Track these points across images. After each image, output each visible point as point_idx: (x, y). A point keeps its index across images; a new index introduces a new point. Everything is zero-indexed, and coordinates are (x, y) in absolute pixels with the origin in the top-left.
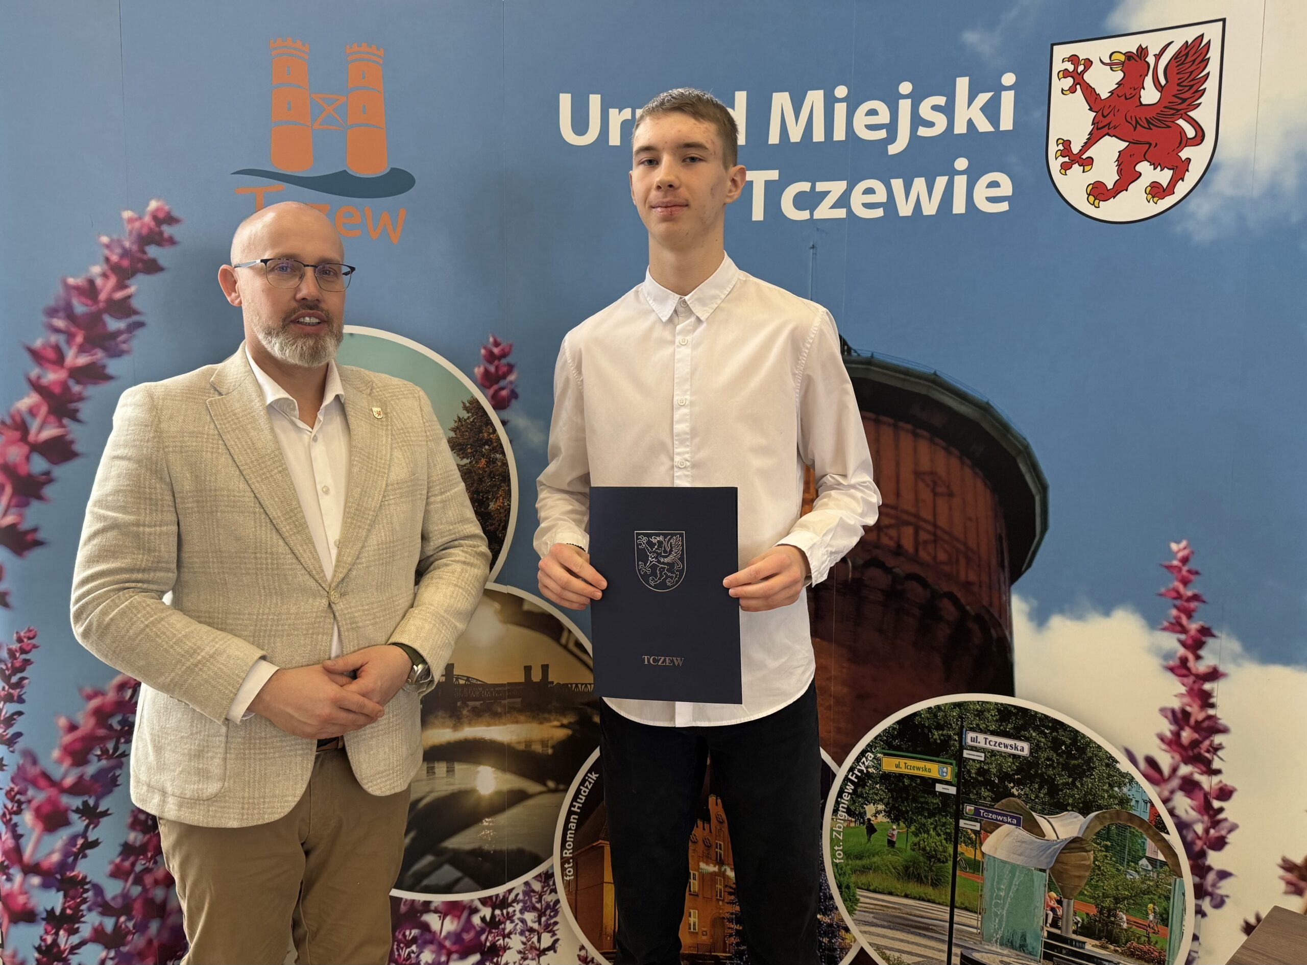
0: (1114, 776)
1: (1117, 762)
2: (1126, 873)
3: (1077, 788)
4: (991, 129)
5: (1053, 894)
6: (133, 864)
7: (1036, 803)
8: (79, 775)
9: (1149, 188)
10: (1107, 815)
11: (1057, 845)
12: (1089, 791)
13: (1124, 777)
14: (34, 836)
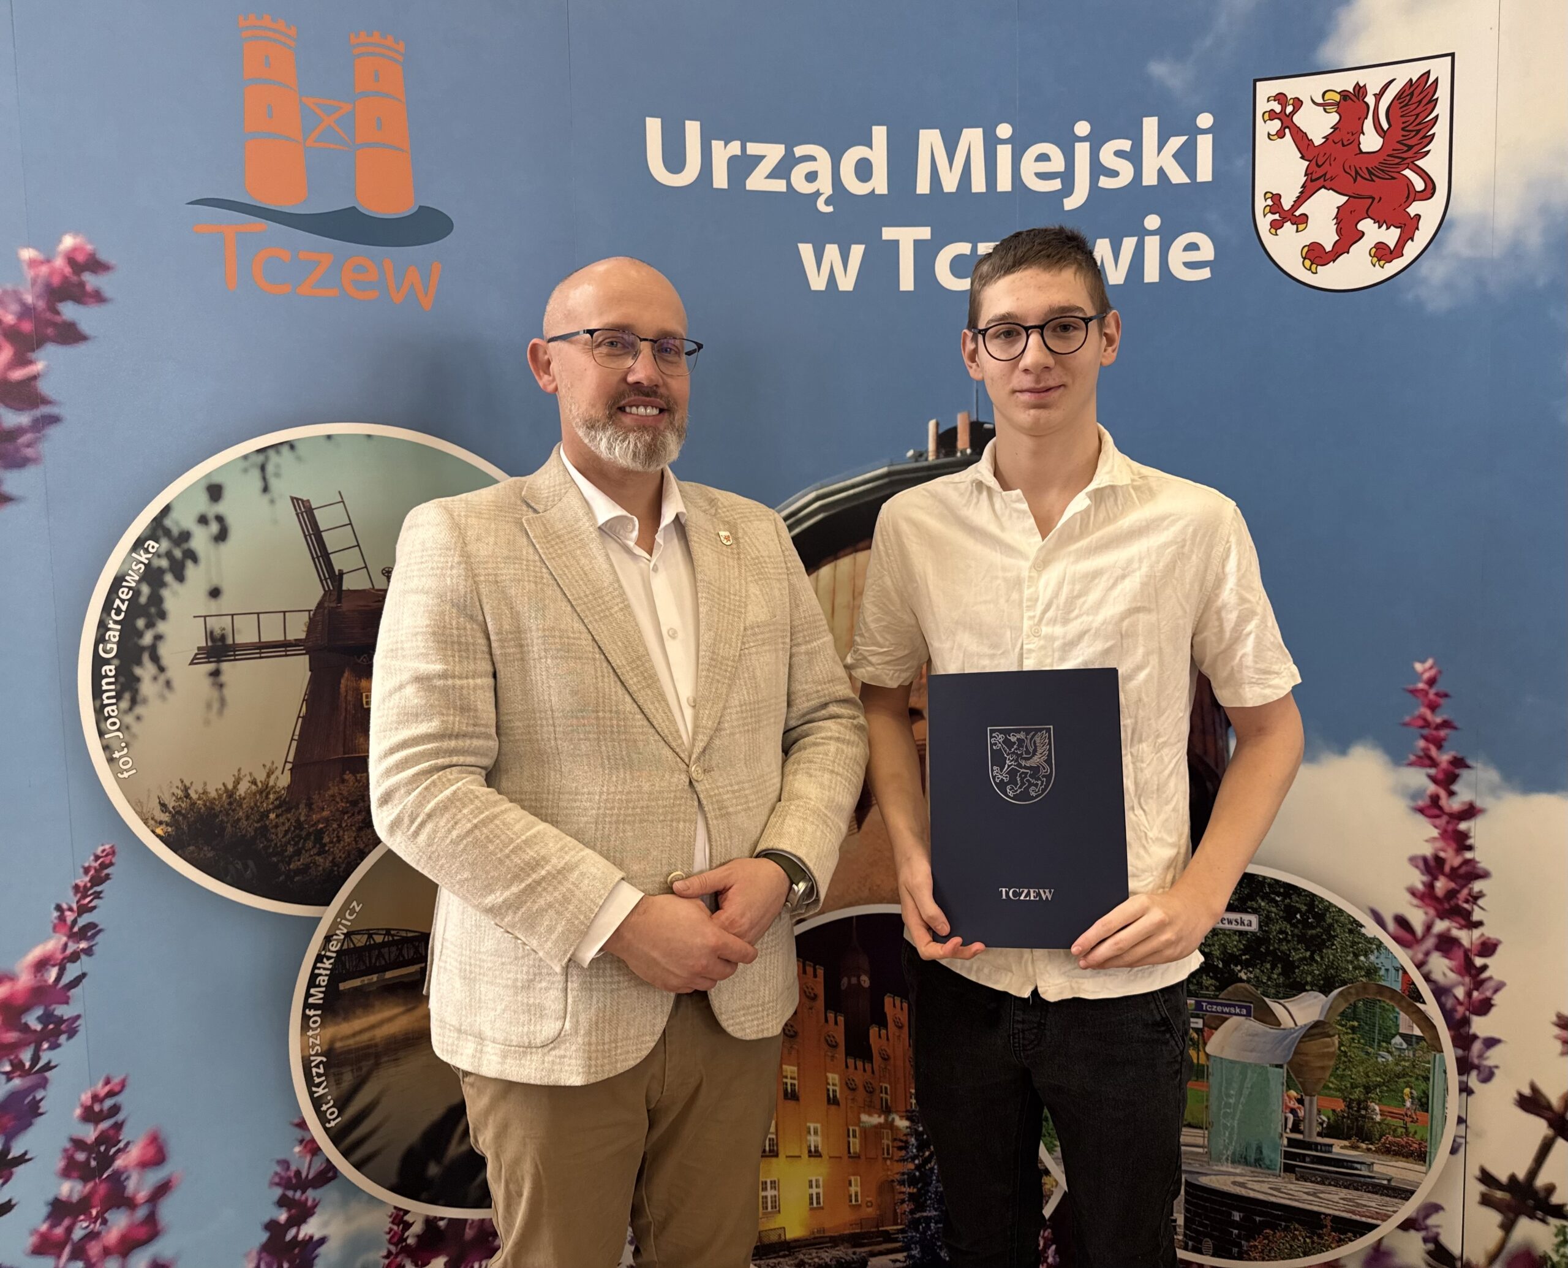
0: (1359, 943)
1: (1362, 926)
3: (1316, 962)
4: (1187, 180)
5: (1293, 1093)
7: (1268, 986)
9: (1374, 250)
10: (1353, 991)
11: (1295, 1035)
12: (1331, 966)
13: (1371, 944)
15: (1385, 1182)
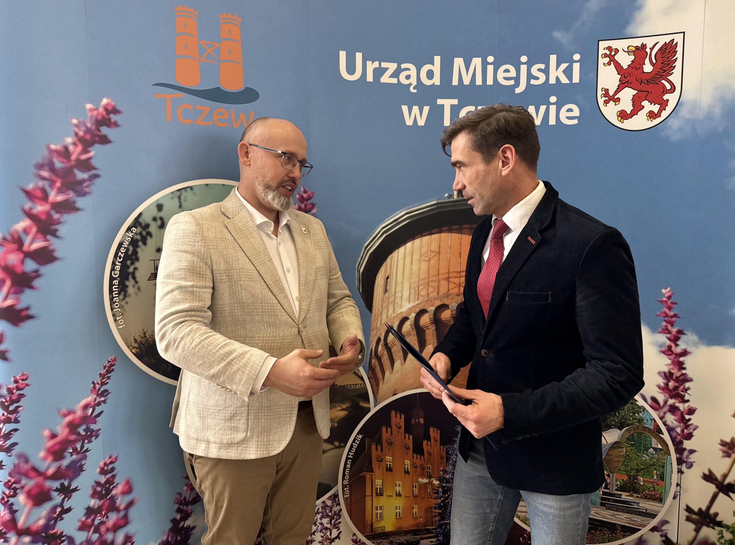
0: (635, 408)
1: (637, 401)
2: (642, 456)
3: (617, 416)
4: (568, 82)
6: (93, 520)
8: (58, 466)
9: (648, 114)
10: (632, 429)
11: (607, 447)
12: (623, 418)
13: (641, 409)
14: (26, 510)
15: (644, 511)
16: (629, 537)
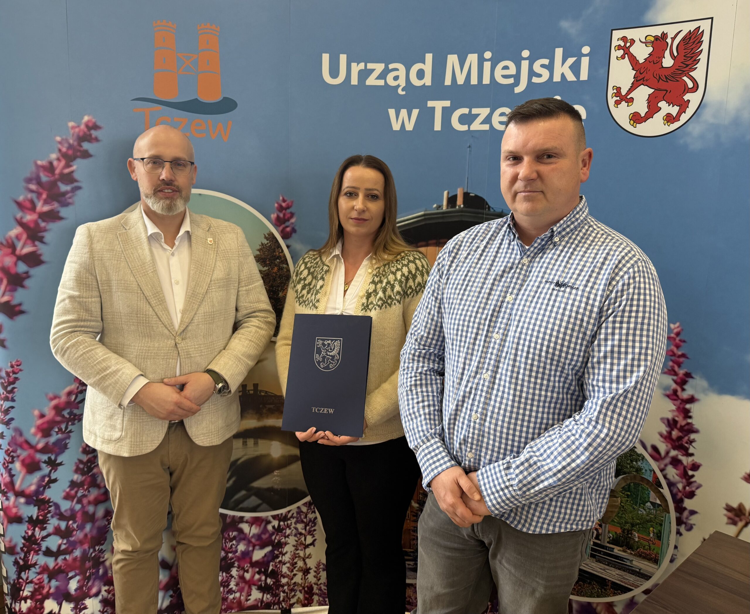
0: (634, 456)
6: (76, 492)
8: (46, 442)
9: (665, 117)
10: (629, 477)
13: (640, 457)
14: (21, 476)
15: (638, 570)
16: (619, 596)
